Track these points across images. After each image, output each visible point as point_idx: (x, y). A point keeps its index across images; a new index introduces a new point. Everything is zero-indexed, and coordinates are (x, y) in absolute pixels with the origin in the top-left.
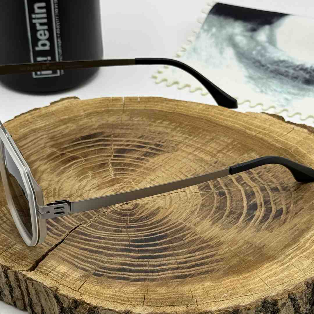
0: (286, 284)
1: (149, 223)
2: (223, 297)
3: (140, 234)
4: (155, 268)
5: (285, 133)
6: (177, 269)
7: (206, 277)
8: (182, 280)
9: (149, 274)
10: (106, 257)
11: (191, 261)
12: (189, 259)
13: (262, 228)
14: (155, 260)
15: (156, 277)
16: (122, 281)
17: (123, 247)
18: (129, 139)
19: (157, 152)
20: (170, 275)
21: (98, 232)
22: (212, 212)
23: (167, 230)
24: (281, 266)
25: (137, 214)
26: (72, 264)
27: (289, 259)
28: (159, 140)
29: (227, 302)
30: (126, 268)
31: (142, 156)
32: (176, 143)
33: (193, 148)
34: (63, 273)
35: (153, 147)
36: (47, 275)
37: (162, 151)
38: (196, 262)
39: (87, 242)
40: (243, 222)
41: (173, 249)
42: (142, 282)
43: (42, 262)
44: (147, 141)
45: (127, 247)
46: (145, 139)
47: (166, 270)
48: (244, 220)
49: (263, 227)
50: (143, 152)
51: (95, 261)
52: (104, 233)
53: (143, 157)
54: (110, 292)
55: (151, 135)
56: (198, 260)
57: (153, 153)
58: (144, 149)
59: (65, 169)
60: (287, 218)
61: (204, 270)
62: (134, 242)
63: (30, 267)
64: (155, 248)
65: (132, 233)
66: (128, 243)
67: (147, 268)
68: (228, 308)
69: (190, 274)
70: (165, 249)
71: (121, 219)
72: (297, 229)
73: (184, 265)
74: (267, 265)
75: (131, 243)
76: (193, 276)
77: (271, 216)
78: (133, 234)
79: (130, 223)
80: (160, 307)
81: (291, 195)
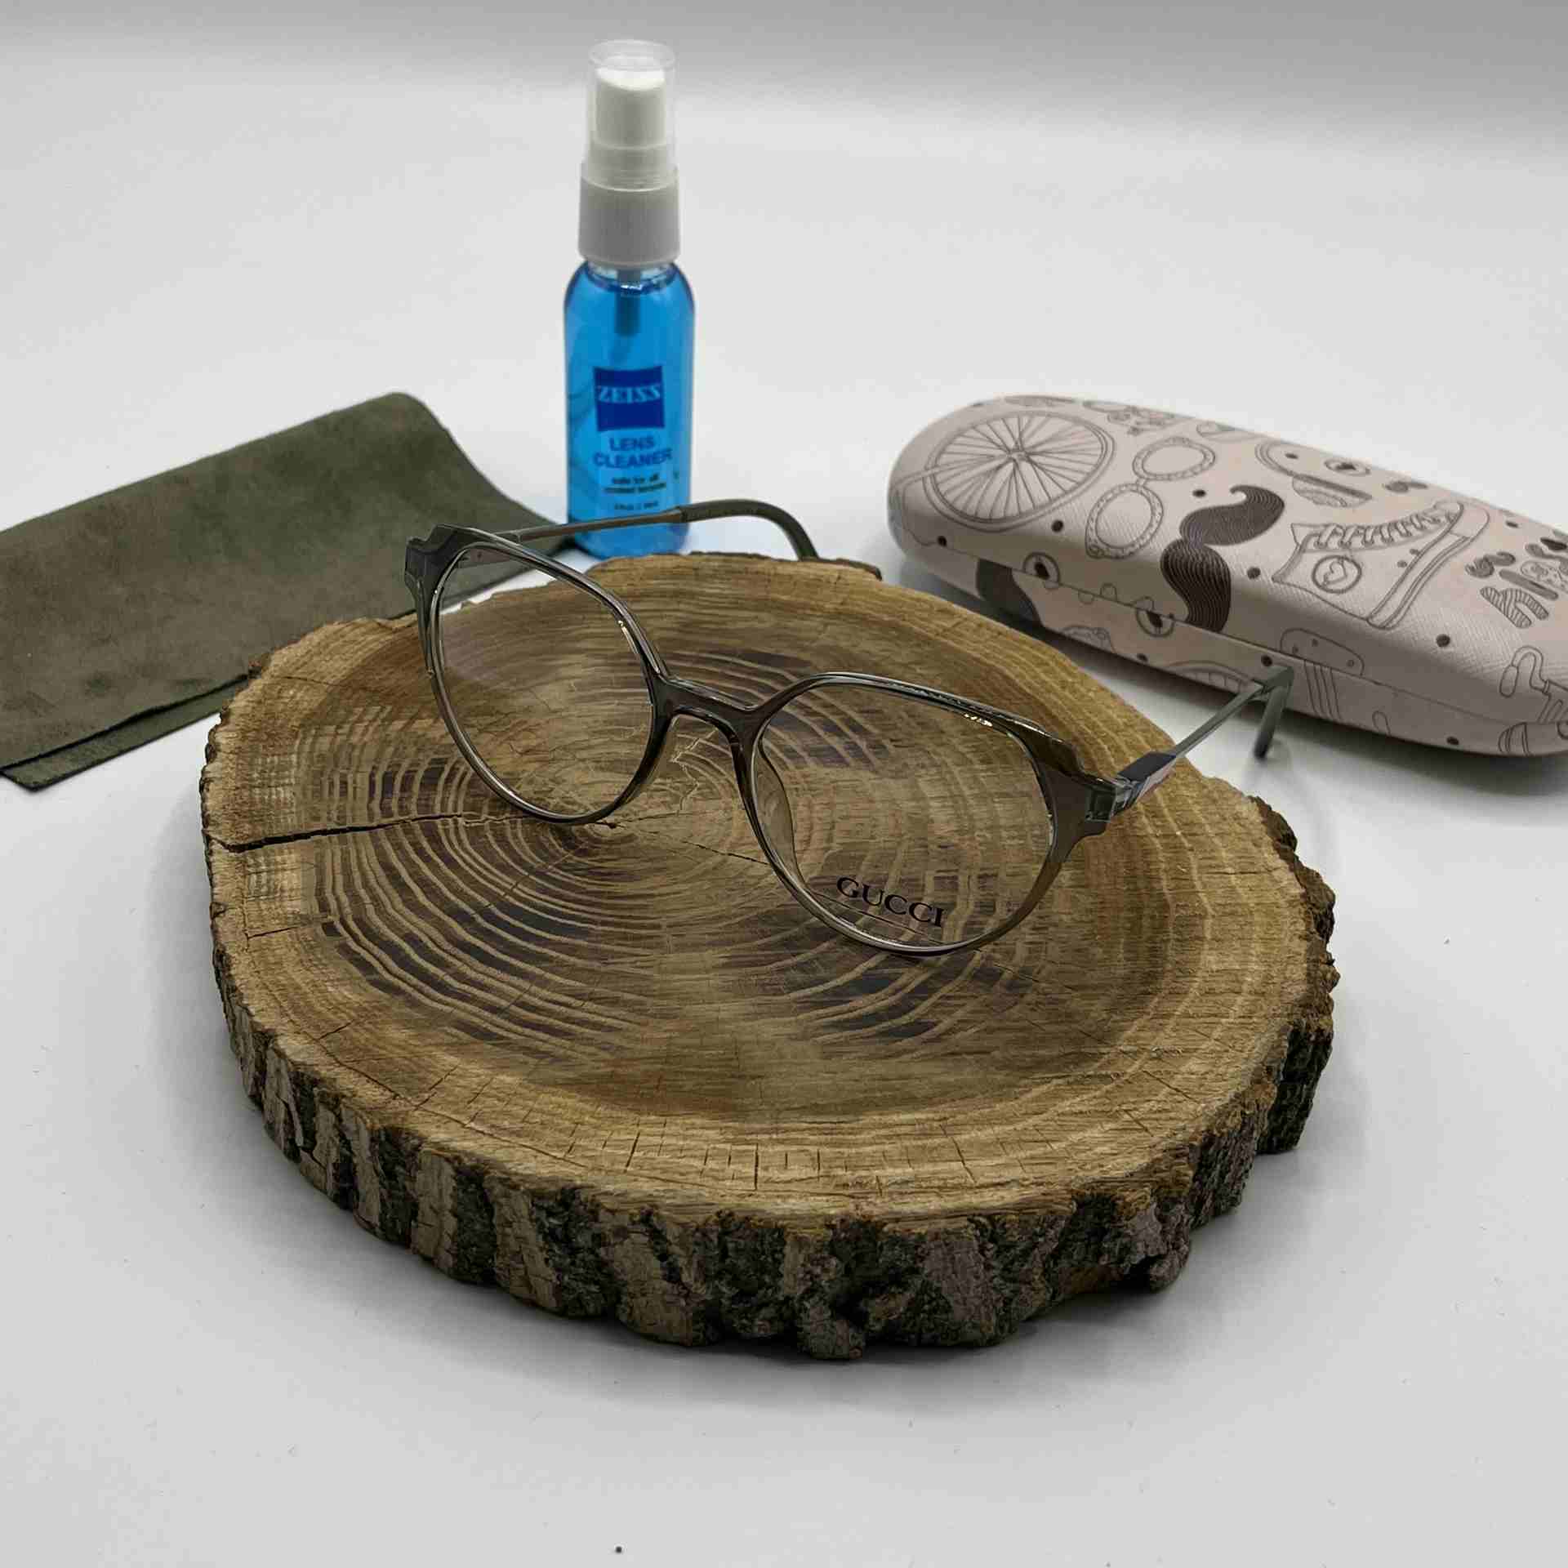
0: (672, 1186)
1: (595, 888)
2: (493, 1126)
3: (543, 900)
4: (456, 984)
5: (1229, 870)
6: (495, 1010)
7: (526, 1063)
8: (472, 1039)
9: (427, 989)
10: (400, 906)
11: (550, 1014)
12: (556, 1007)
13: (820, 1039)
14: (482, 967)
15: (427, 1001)
16: (353, 969)
17: (464, 906)
18: (837, 703)
19: (849, 759)
20: (462, 1015)
21: (465, 850)
22: (759, 942)
23: (604, 923)
24: (727, 1141)
25: (598, 858)
26: (321, 883)
27: (771, 1139)
28: (901, 736)
29: (490, 1141)
30: (401, 949)
31: (805, 750)
32: (927, 762)
33: (949, 790)
34: (276, 886)
35: (863, 744)
36: (244, 877)
37: (868, 762)
38: (557, 1022)
39: (414, 856)
40: (795, 1001)
41: (557, 967)
42: (387, 996)
43: (275, 846)
44: (868, 727)
45: (471, 911)
46: (872, 721)
47: (472, 1000)
48: (809, 997)
49: (826, 1037)
50: (826, 743)
51: (367, 900)
52: (475, 859)
53: (804, 754)
54: (299, 977)
55: (900, 717)
56: (567, 1020)
57: (840, 756)
58: (836, 739)
59: (608, 694)
60: (916, 1050)
61: (545, 1047)
62: (500, 909)
63: (242, 842)
64: (524, 944)
65: (526, 889)
66: (487, 903)
67: (440, 973)
68: (467, 1154)
69: (502, 1037)
70: (537, 959)
71: (551, 850)
72: (898, 1086)
73: (524, 1012)
74: (698, 1121)
75: (492, 907)
76: (505, 1043)
77: (885, 1024)
78: (524, 891)
79: (556, 866)
80: (341, 1064)
81: (1010, 1007)
